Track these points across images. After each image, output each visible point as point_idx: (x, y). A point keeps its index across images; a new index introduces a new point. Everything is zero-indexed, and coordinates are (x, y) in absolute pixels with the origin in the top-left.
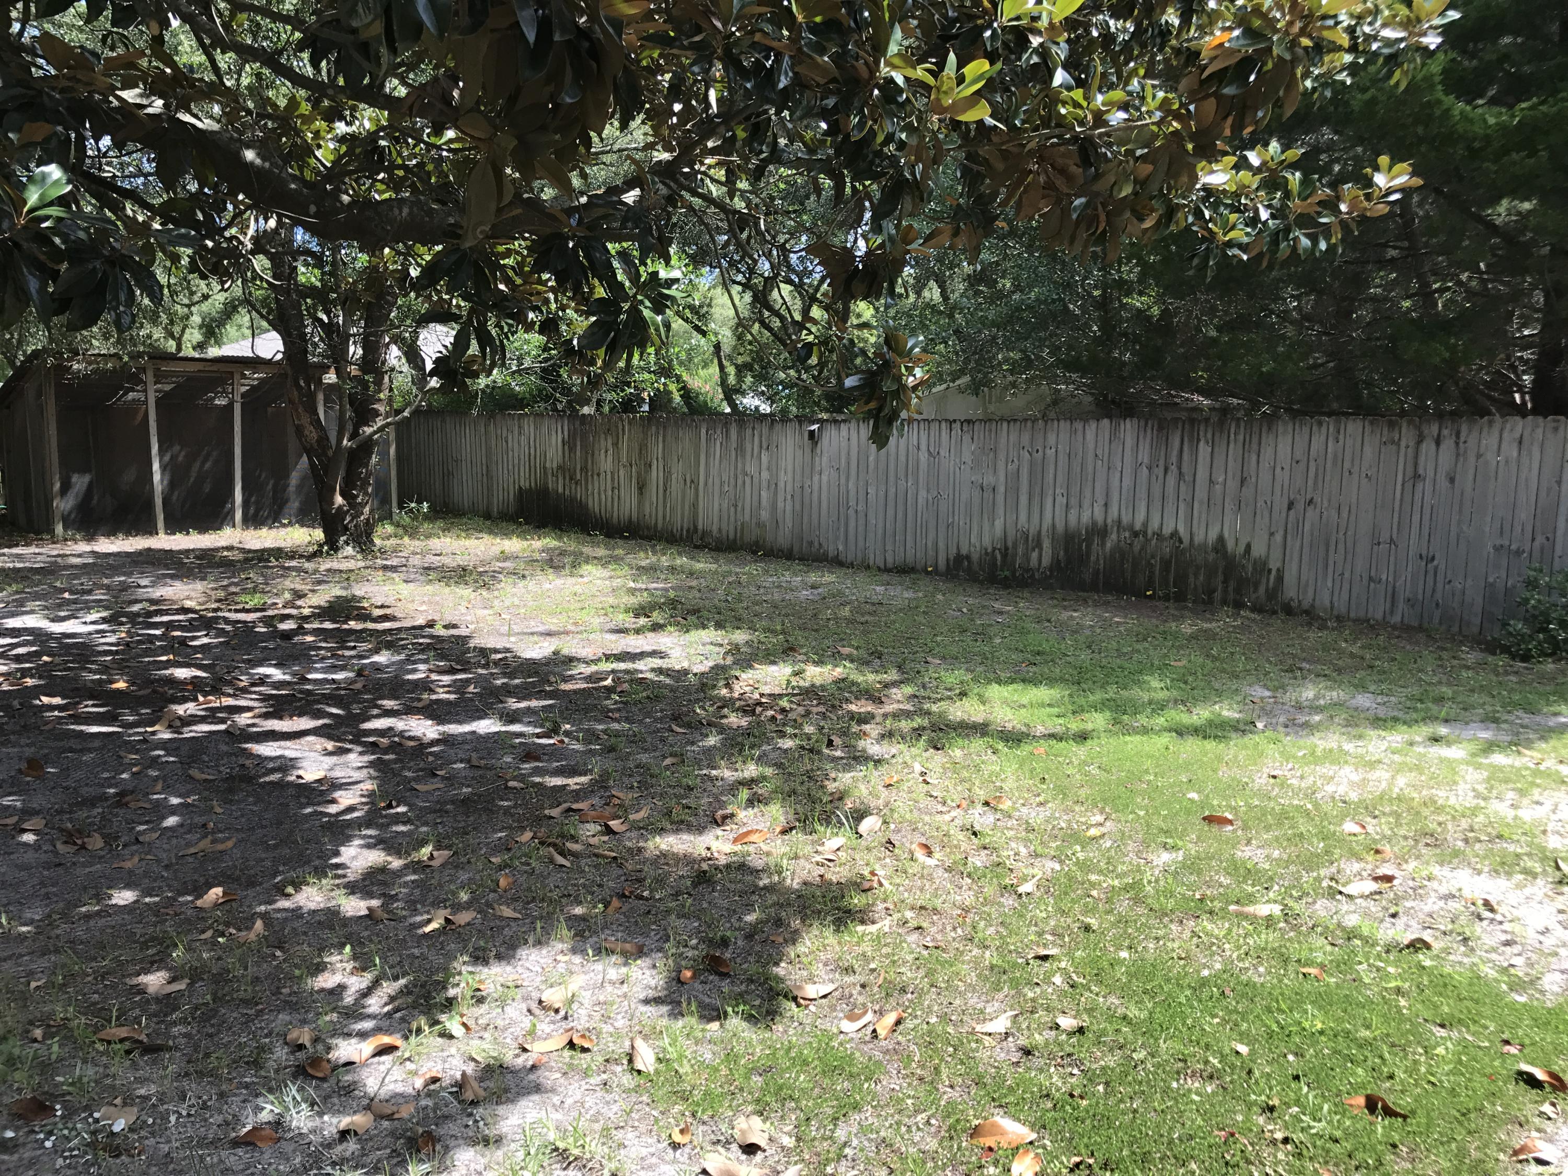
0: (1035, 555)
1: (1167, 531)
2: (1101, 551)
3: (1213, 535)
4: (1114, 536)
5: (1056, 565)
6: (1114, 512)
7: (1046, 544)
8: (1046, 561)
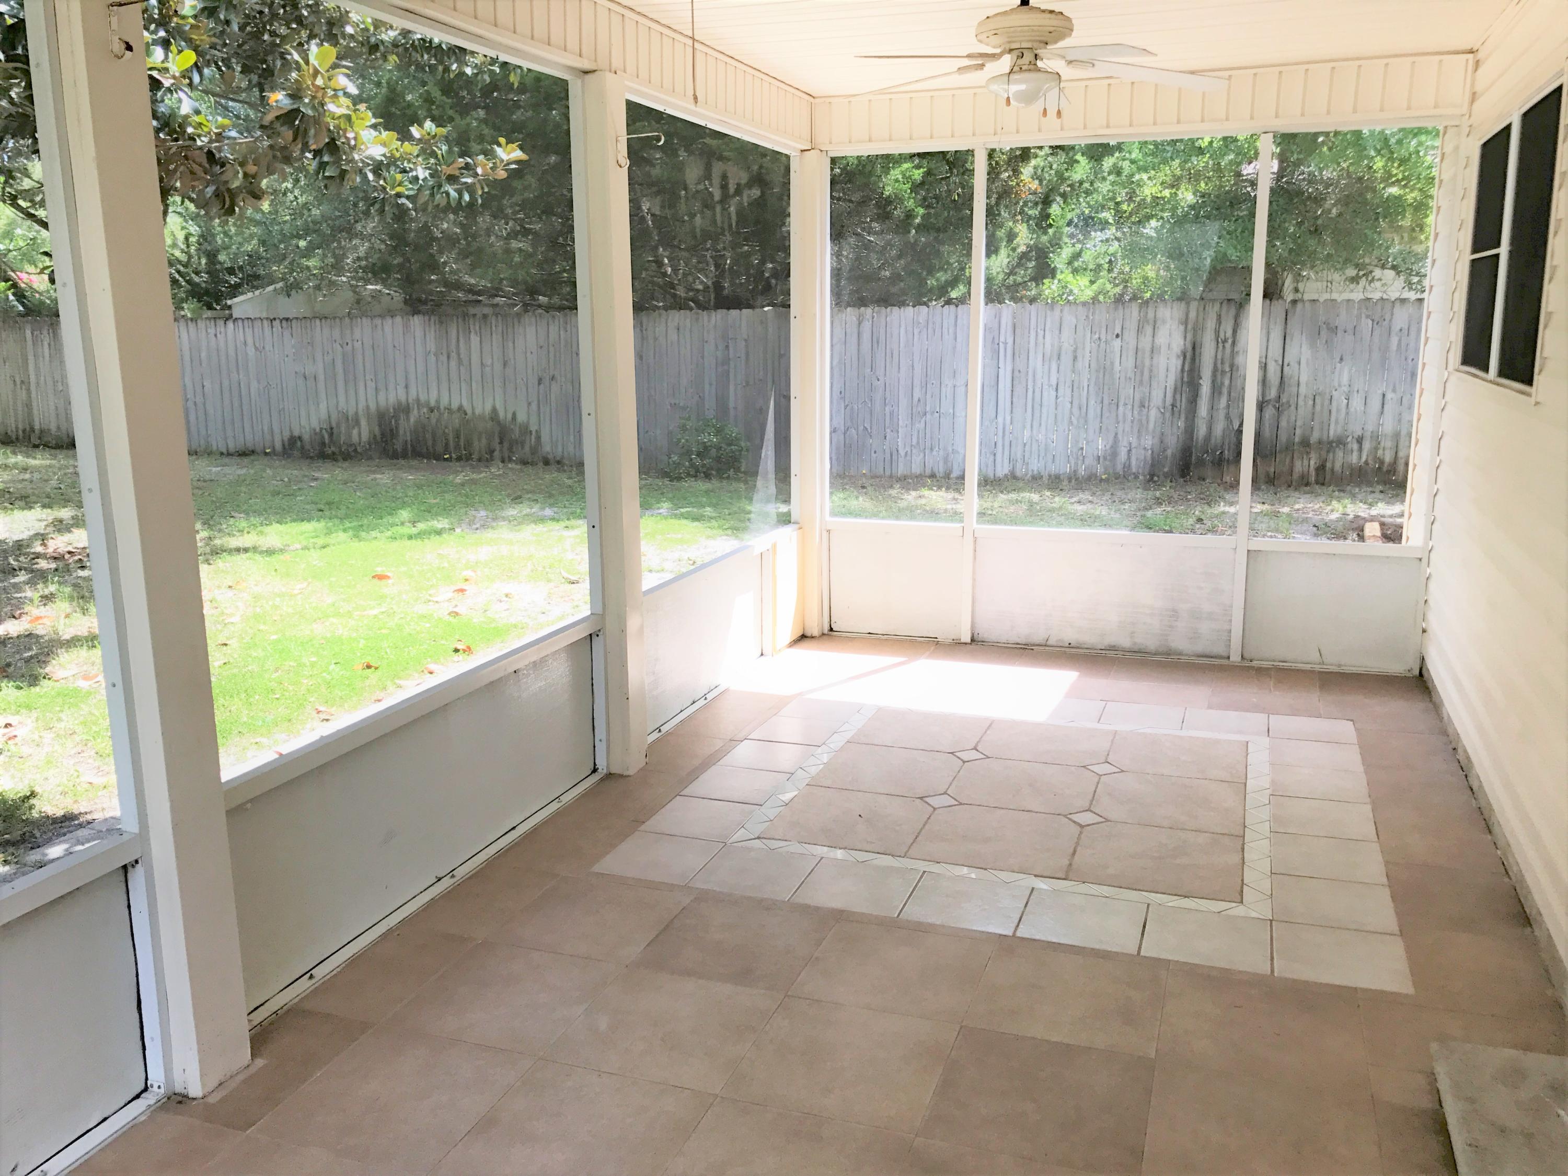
0: (355, 432)
1: (455, 406)
2: (406, 428)
3: (488, 408)
4: (416, 412)
5: (373, 441)
6: (413, 394)
7: (363, 423)
8: (365, 436)
